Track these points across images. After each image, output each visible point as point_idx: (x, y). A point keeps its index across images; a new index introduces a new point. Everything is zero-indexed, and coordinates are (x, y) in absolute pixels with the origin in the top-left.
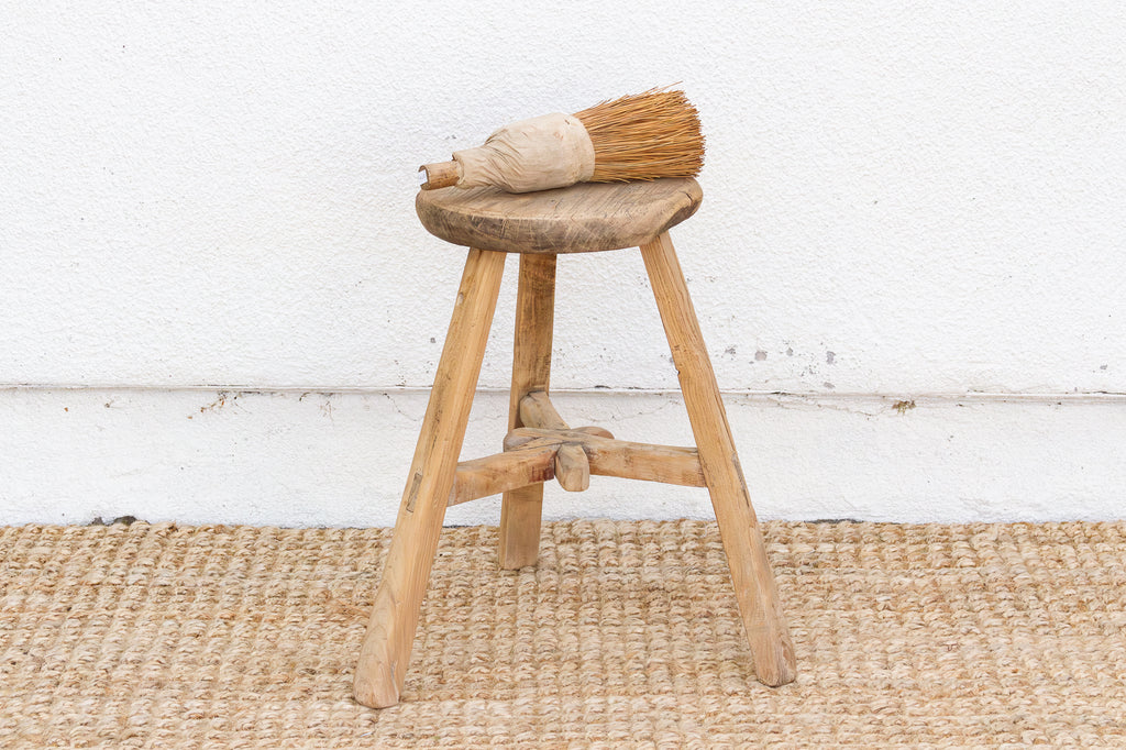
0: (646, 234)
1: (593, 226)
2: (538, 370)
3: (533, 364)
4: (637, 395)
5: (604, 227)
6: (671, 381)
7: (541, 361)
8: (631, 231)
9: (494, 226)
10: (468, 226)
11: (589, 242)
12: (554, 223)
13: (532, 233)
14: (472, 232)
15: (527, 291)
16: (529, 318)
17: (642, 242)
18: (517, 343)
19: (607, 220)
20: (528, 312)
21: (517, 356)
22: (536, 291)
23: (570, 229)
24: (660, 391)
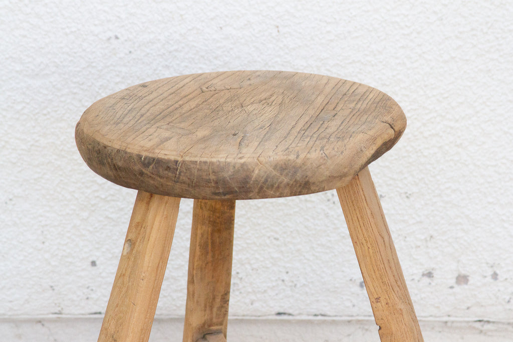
0: (345, 175)
1: (283, 168)
2: (215, 310)
3: (209, 304)
4: (324, 322)
5: (296, 169)
6: (362, 306)
7: (218, 300)
8: (327, 173)
9: (168, 168)
10: (138, 167)
11: (278, 187)
12: (237, 166)
13: (212, 177)
14: (142, 174)
15: (203, 224)
16: (205, 252)
17: (339, 184)
18: (191, 281)
19: (299, 161)
20: (204, 247)
21: (191, 295)
22: (213, 223)
23: (256, 172)
24: (349, 318)
